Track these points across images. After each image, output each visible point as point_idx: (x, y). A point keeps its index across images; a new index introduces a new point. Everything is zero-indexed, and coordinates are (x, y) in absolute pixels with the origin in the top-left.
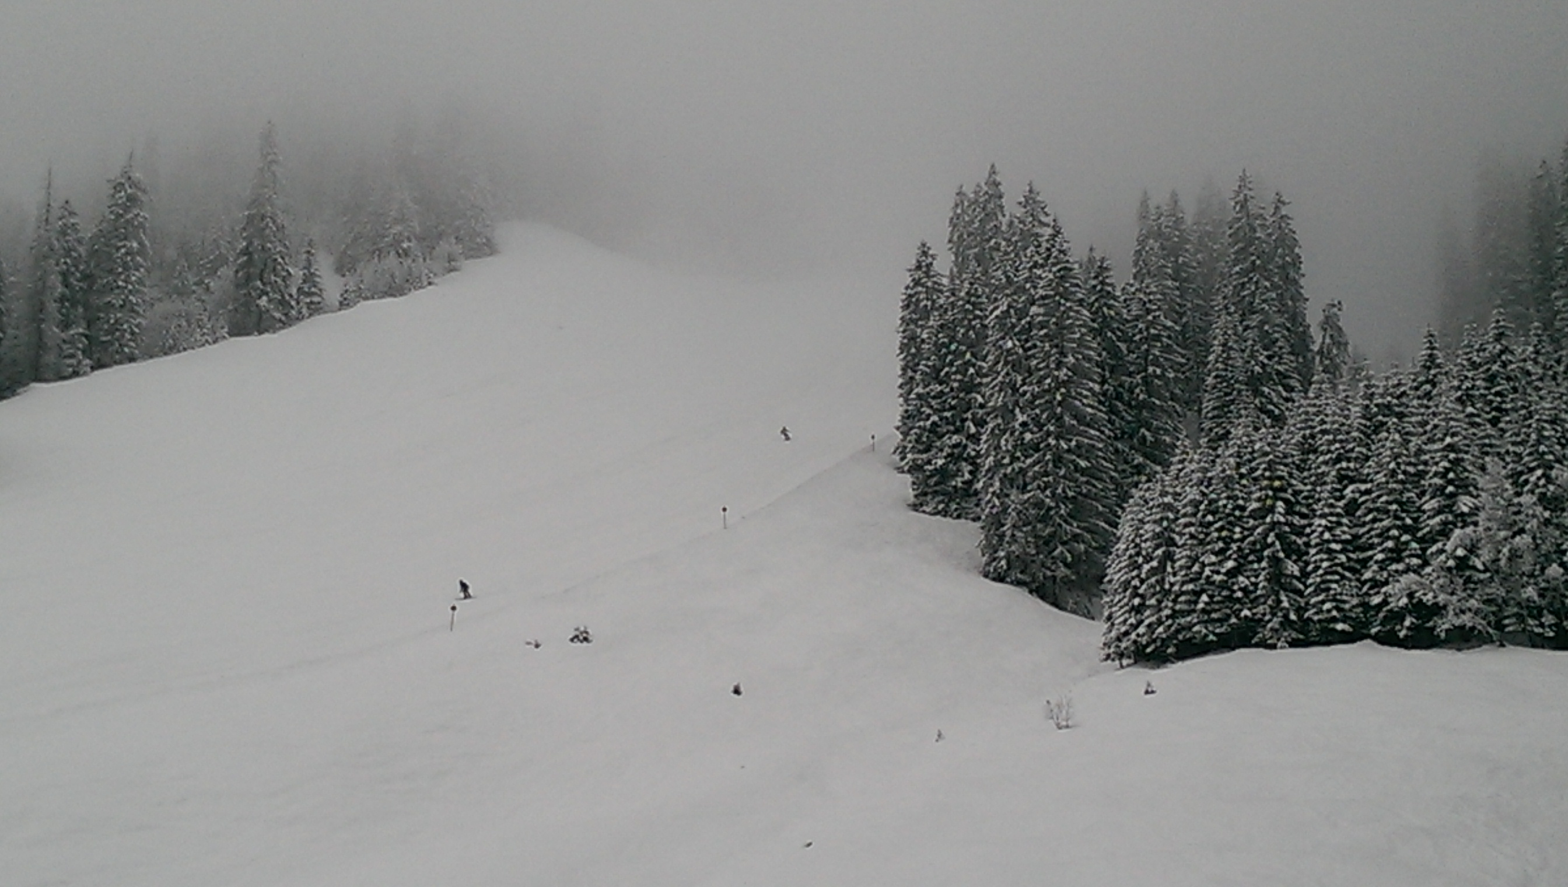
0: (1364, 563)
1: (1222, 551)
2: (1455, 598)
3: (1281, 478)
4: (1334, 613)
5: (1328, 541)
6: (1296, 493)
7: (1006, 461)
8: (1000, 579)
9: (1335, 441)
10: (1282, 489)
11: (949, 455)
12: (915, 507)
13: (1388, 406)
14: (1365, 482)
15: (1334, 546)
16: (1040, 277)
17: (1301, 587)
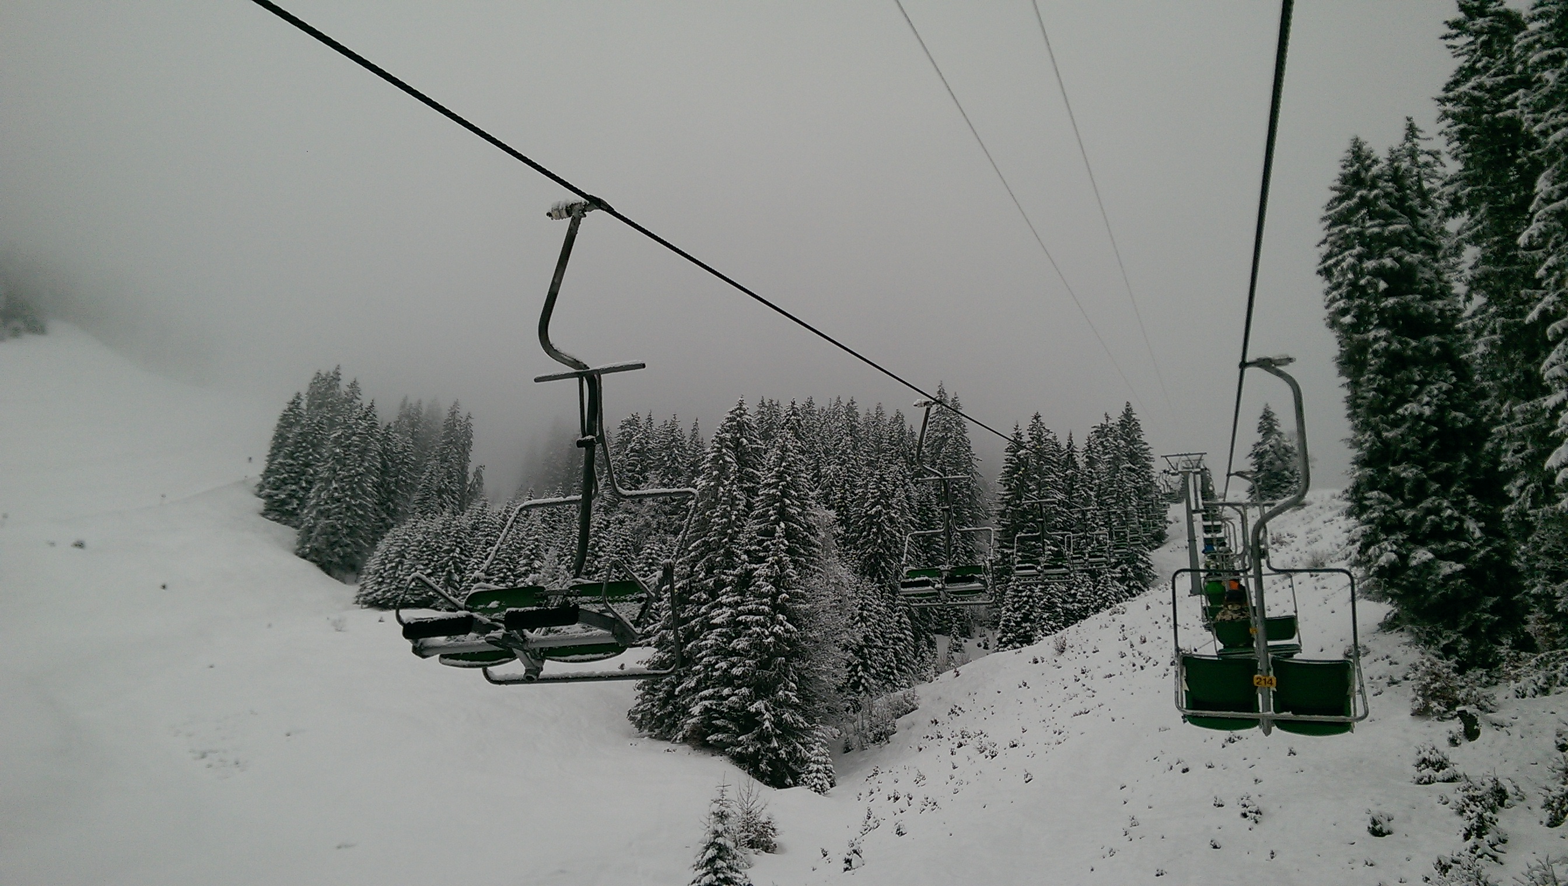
6: (465, 546)
7: (322, 503)
9: (487, 527)
11: (288, 494)
16: (361, 424)
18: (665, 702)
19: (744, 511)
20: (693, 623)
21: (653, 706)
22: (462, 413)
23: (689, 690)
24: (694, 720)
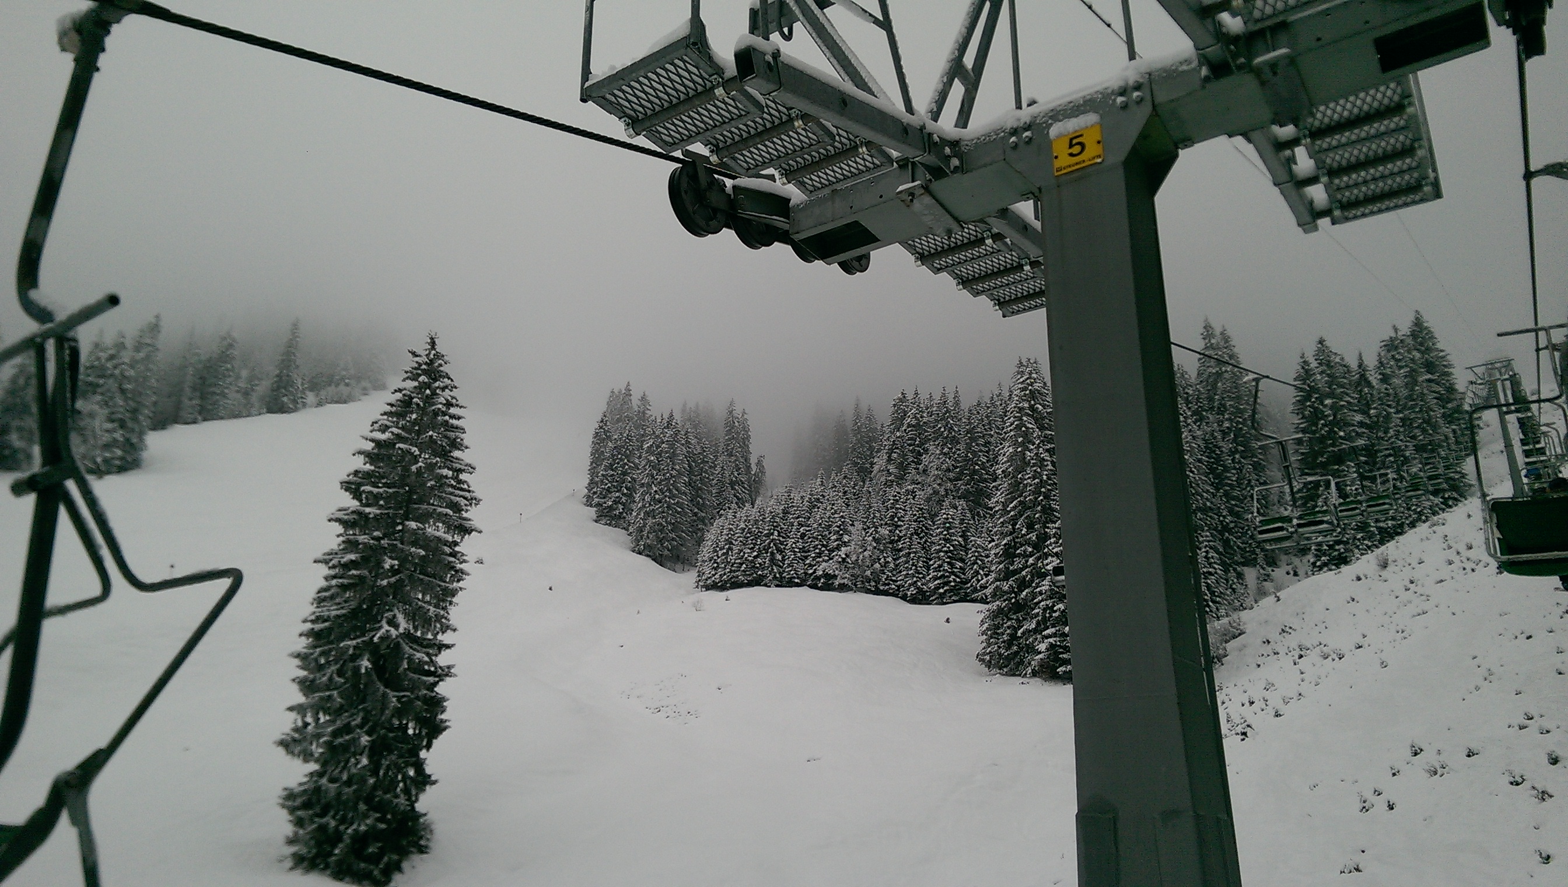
0: (806, 557)
1: (752, 548)
2: (841, 573)
3: (777, 522)
4: (795, 575)
5: (793, 548)
6: (781, 529)
7: (647, 505)
8: (640, 553)
9: (797, 510)
10: (777, 527)
11: (614, 501)
12: (597, 521)
13: (817, 500)
14: (808, 527)
15: (796, 550)
16: (667, 433)
17: (781, 564)
18: (1009, 644)
20: (1024, 573)
21: (999, 647)
22: (737, 413)
24: (1041, 656)
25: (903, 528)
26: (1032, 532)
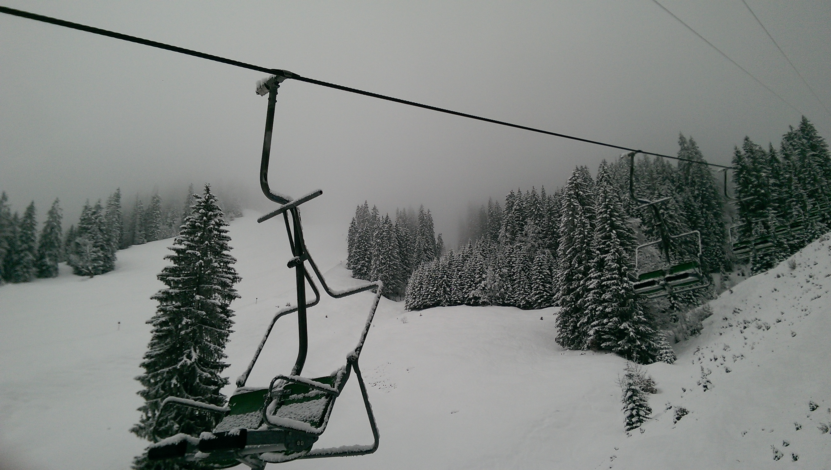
0: (463, 288)
1: (433, 286)
2: (483, 296)
3: (445, 270)
4: (457, 299)
5: (456, 284)
6: (448, 274)
7: (378, 266)
9: (456, 263)
10: (446, 273)
11: (361, 265)
12: (353, 277)
13: (467, 255)
14: (463, 271)
15: (457, 285)
16: (385, 226)
17: (450, 293)
18: (573, 332)
19: (590, 229)
20: (578, 290)
21: (568, 334)
22: (425, 211)
23: (584, 323)
24: (591, 338)
25: (515, 268)
26: (582, 266)
